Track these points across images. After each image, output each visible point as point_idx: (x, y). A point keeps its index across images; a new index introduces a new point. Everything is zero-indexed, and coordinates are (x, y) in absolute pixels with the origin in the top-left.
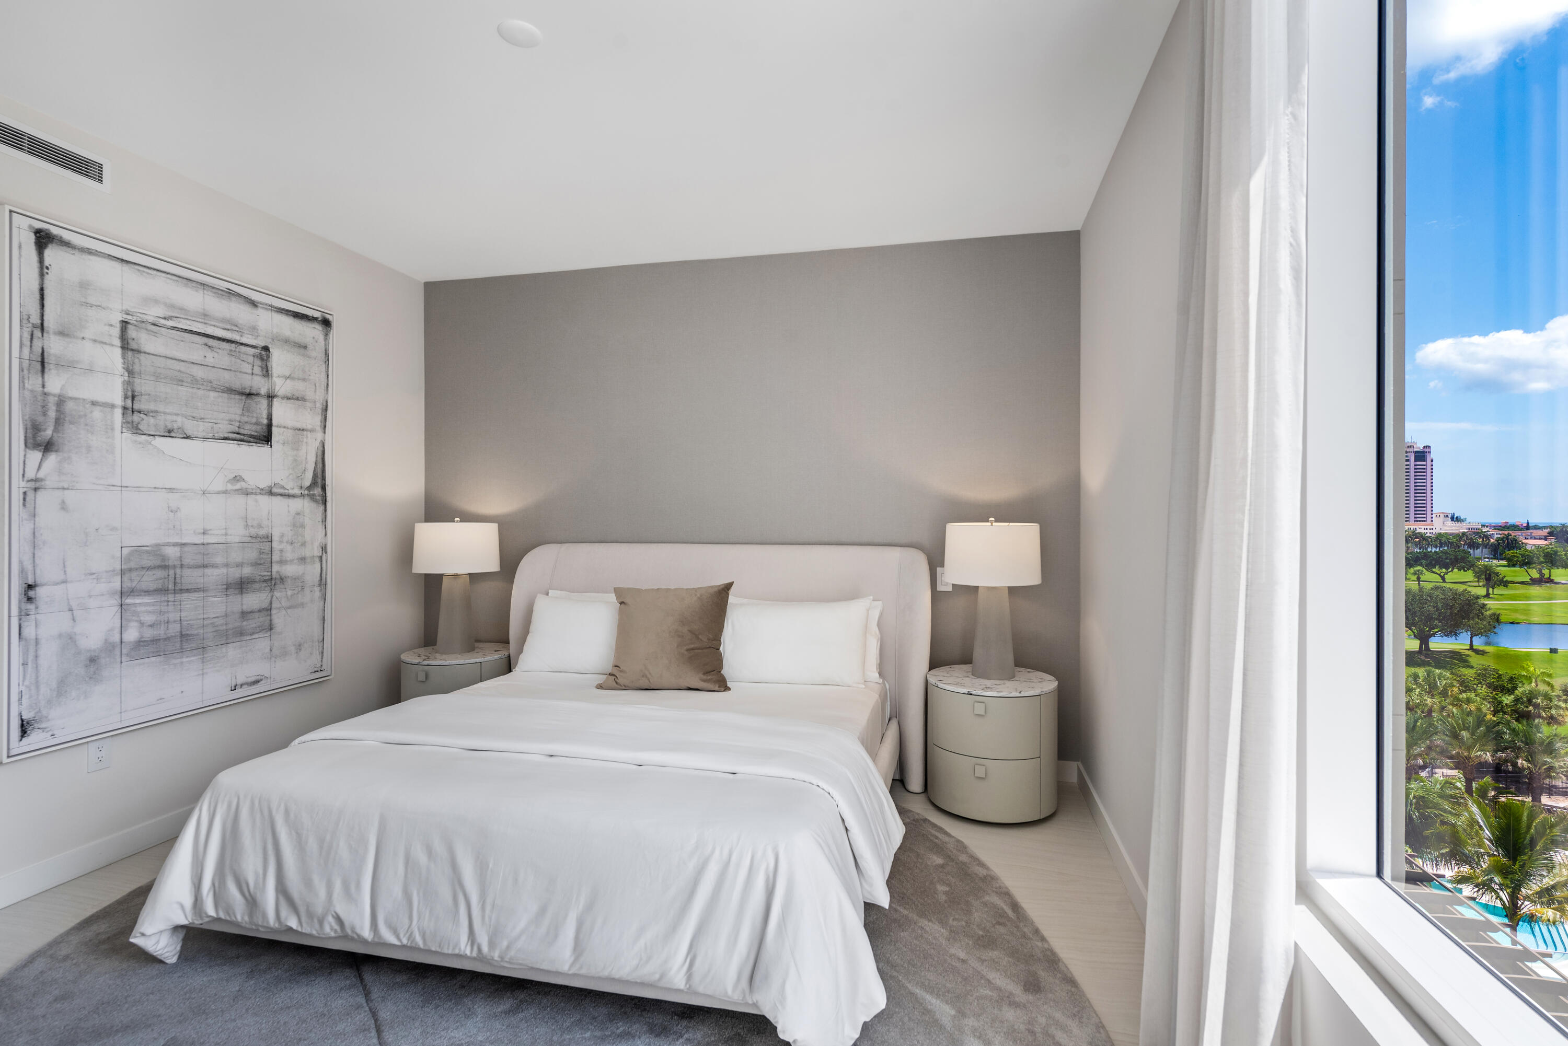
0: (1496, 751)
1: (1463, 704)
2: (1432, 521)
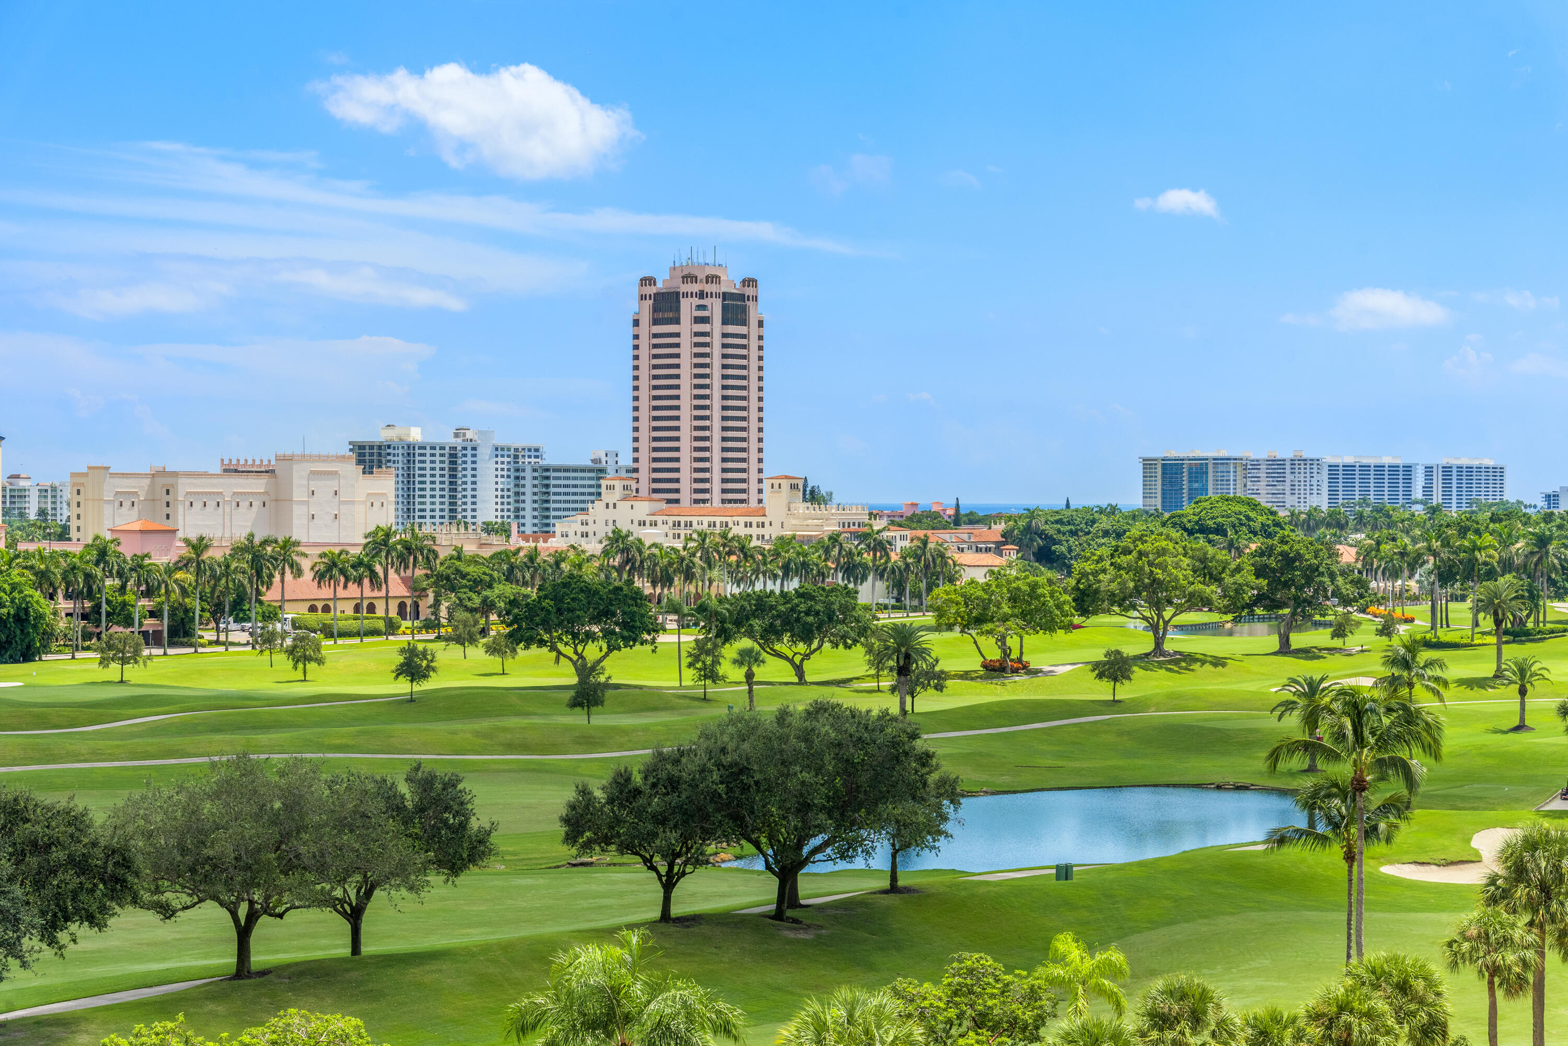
2: (760, 501)
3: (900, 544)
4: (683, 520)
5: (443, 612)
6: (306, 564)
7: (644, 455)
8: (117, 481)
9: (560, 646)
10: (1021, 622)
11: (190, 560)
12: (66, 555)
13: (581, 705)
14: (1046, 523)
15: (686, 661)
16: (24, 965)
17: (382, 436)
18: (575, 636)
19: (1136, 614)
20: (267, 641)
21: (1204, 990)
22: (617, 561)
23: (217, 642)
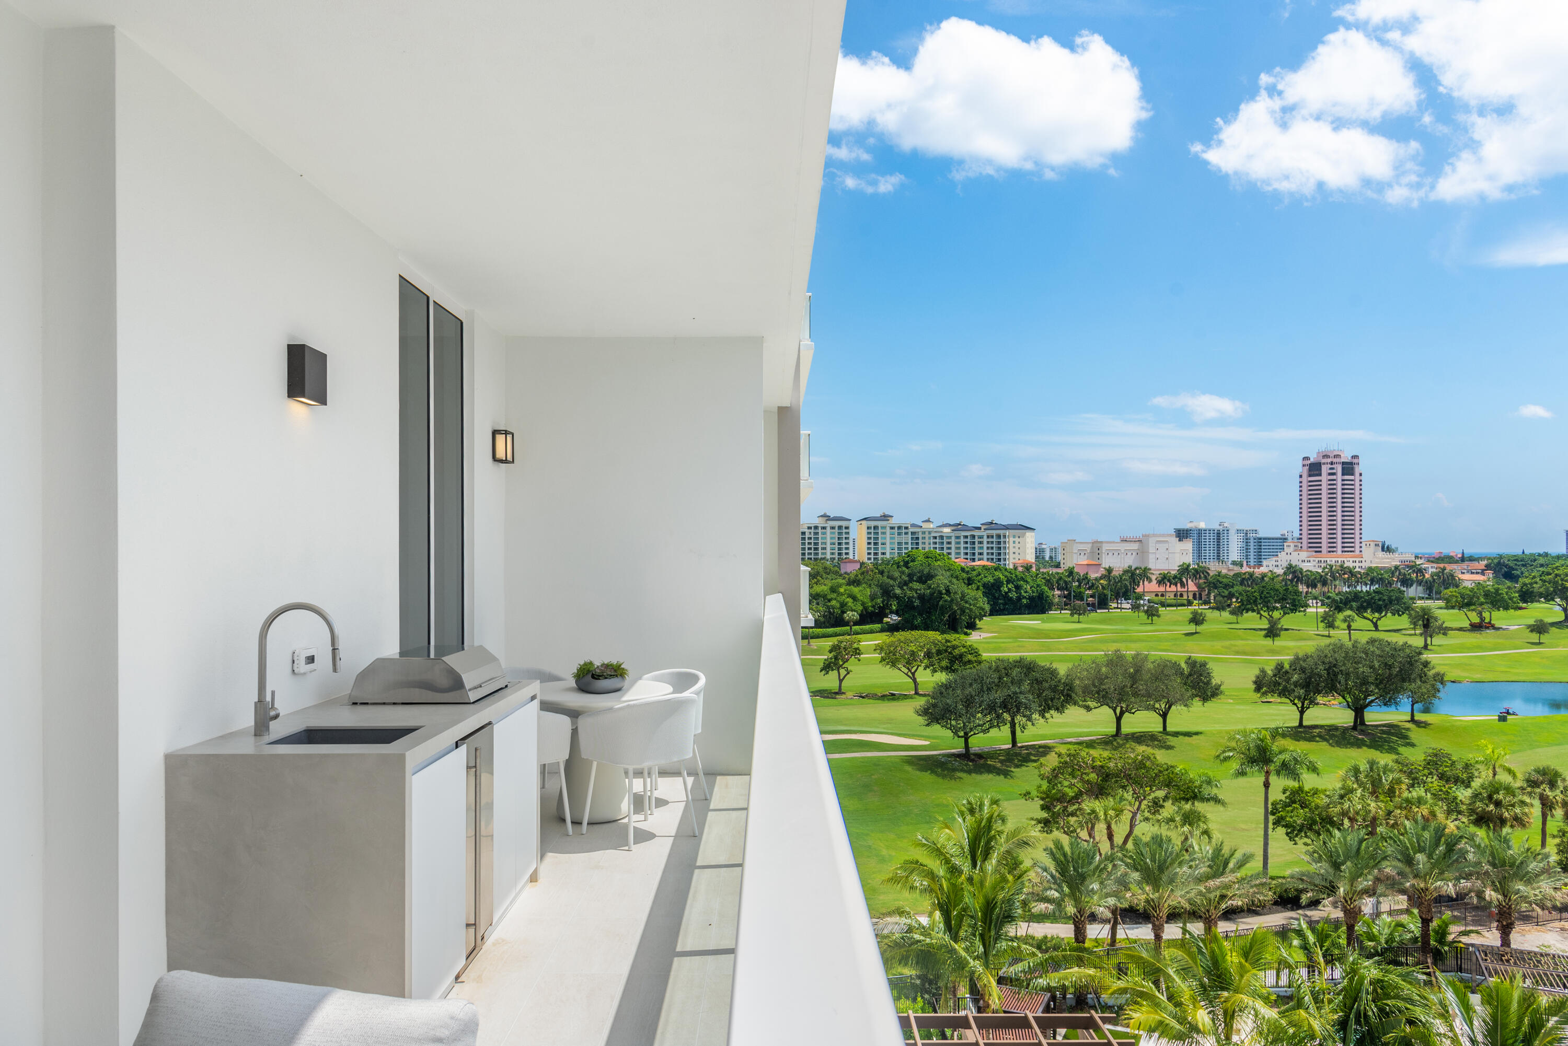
0: (1458, 879)
1: (1414, 807)
2: (1361, 551)
3: (1431, 570)
4: (1323, 560)
5: (1212, 598)
6: (1154, 578)
7: (1305, 532)
8: (1078, 545)
9: (1262, 612)
10: (1490, 606)
11: (1106, 576)
12: (1058, 573)
13: (1270, 637)
14: (1509, 560)
15: (1320, 620)
16: (1033, 724)
17: (1188, 526)
18: (1268, 608)
19: (1554, 603)
20: (1135, 607)
21: (1556, 771)
22: (1290, 577)
23: (1118, 608)
